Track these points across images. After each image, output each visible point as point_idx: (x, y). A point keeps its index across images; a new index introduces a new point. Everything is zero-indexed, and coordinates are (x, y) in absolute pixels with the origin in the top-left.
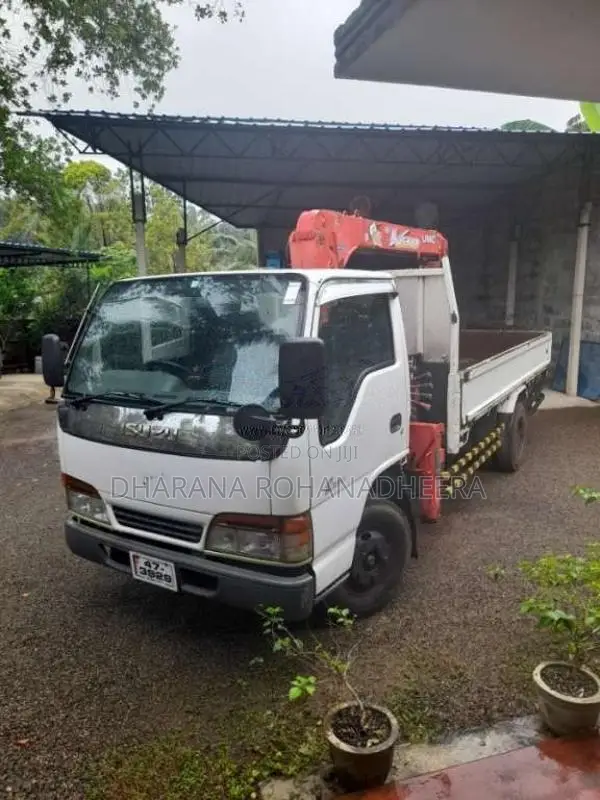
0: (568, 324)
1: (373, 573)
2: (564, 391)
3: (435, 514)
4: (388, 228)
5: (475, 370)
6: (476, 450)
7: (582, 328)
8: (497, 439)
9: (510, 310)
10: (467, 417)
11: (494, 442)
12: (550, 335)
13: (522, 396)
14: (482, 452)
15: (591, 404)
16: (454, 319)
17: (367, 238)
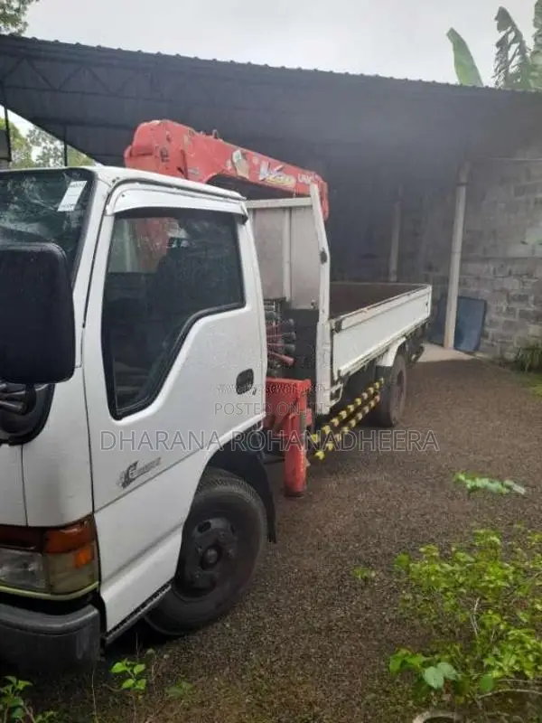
0: (446, 280)
1: (215, 572)
2: (442, 345)
3: (301, 486)
4: (256, 158)
5: (349, 320)
6: (351, 408)
7: (460, 284)
8: (375, 394)
9: (393, 267)
10: (339, 372)
11: (372, 397)
12: (429, 289)
13: (401, 349)
14: (358, 409)
15: (467, 357)
16: (323, 259)
17: (229, 167)
